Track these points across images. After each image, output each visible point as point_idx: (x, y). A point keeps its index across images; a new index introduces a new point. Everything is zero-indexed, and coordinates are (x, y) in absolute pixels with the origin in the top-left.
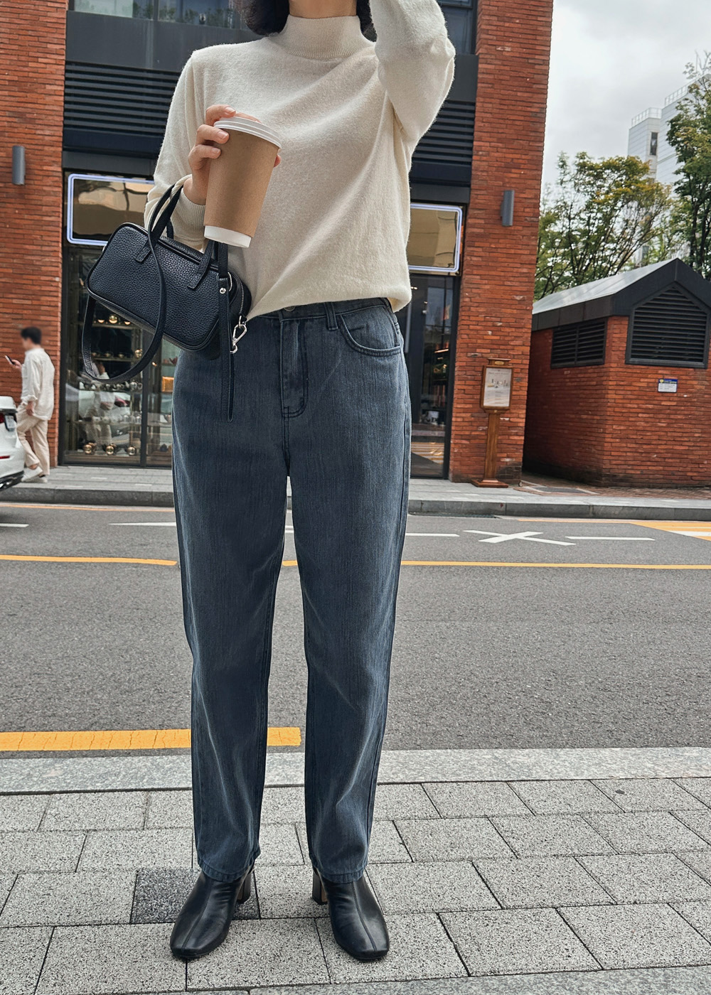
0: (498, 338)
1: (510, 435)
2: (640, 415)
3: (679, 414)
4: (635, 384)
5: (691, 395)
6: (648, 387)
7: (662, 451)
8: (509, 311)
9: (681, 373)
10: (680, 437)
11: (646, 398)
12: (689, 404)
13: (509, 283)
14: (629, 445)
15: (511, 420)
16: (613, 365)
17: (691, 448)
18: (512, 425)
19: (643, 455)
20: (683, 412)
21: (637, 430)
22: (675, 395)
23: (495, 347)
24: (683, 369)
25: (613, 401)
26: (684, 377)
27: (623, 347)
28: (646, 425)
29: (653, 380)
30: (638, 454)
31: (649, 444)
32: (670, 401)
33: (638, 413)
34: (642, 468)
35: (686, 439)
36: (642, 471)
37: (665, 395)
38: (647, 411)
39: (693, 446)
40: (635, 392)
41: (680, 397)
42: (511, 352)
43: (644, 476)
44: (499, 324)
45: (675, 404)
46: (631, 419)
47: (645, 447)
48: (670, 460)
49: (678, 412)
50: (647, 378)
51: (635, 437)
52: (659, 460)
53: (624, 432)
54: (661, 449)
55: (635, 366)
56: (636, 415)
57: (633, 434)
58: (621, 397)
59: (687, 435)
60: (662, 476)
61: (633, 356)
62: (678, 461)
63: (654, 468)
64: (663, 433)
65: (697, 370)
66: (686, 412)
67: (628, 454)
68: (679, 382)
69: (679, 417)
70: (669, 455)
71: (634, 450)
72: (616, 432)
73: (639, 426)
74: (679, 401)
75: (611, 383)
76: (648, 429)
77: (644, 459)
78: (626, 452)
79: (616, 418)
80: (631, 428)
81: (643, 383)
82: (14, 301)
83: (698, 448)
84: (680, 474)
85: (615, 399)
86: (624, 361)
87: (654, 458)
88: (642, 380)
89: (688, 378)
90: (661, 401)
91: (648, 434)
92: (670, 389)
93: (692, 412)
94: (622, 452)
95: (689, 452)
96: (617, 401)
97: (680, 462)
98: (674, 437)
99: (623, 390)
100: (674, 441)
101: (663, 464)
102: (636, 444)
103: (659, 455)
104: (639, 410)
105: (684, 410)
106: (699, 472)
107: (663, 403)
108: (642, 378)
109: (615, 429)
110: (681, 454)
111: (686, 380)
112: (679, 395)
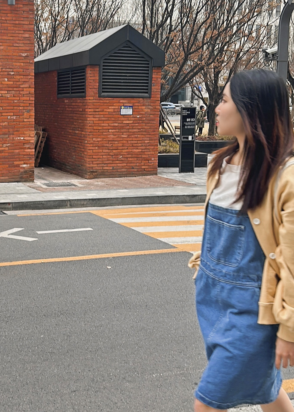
0: (12, 83)
1: (25, 148)
2: (110, 131)
3: (135, 129)
4: (105, 110)
5: (142, 116)
6: (114, 112)
7: (125, 154)
8: (18, 64)
10: (136, 143)
11: (113, 119)
12: (141, 122)
13: (17, 45)
14: (104, 151)
15: (25, 138)
16: (91, 98)
17: (143, 151)
18: (27, 142)
19: (113, 157)
20: (137, 127)
21: (109, 141)
22: (132, 116)
23: (11, 89)
24: (136, 99)
25: (92, 122)
26: (137, 104)
27: (97, 86)
28: (114, 137)
29: (117, 107)
30: (110, 157)
31: (116, 149)
32: (129, 120)
33: (109, 129)
34: (113, 165)
35: (140, 145)
36: (113, 167)
37: (125, 116)
38: (114, 128)
39: (145, 149)
40: (106, 116)
41: (135, 117)
42: (21, 93)
43: (114, 171)
44: (12, 73)
45: (132, 122)
46: (104, 134)
47: (114, 151)
48: (131, 159)
49: (134, 127)
50: (113, 106)
51: (107, 145)
52: (123, 159)
53: (100, 142)
54: (125, 152)
55: (105, 99)
56: (108, 130)
57: (106, 144)
58: (97, 119)
59: (140, 142)
60: (126, 170)
61: (103, 92)
62: (136, 159)
63: (120, 165)
64: (125, 142)
65: (145, 99)
66: (139, 127)
67: (104, 157)
68: (133, 108)
69: (135, 130)
70: (130, 156)
71: (107, 154)
72: (96, 142)
73: (110, 138)
74: (135, 120)
75: (90, 110)
76: (116, 139)
77: (114, 159)
78: (102, 155)
79: (94, 134)
80: (105, 140)
81: (111, 109)
83: (148, 150)
84: (137, 167)
85: (93, 121)
86: (98, 95)
87: (120, 159)
88: (110, 107)
89: (139, 104)
90: (123, 120)
91: (116, 143)
92: (128, 112)
93: (143, 127)
94: (100, 155)
95: (143, 153)
96: (95, 122)
97: (137, 160)
98: (132, 144)
99: (99, 114)
100: (132, 146)
101: (127, 162)
102: (109, 149)
103: (124, 156)
104: (109, 128)
105: (138, 126)
106: (149, 166)
107: (124, 122)
108: (110, 106)
109: (94, 141)
110: (138, 155)
111: (138, 106)
112: (134, 116)
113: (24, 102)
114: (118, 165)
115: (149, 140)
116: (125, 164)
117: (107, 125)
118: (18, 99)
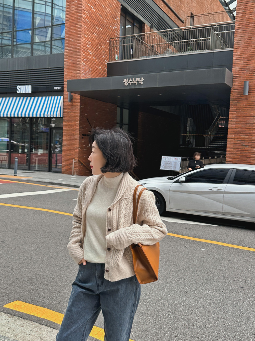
82: (242, 136)
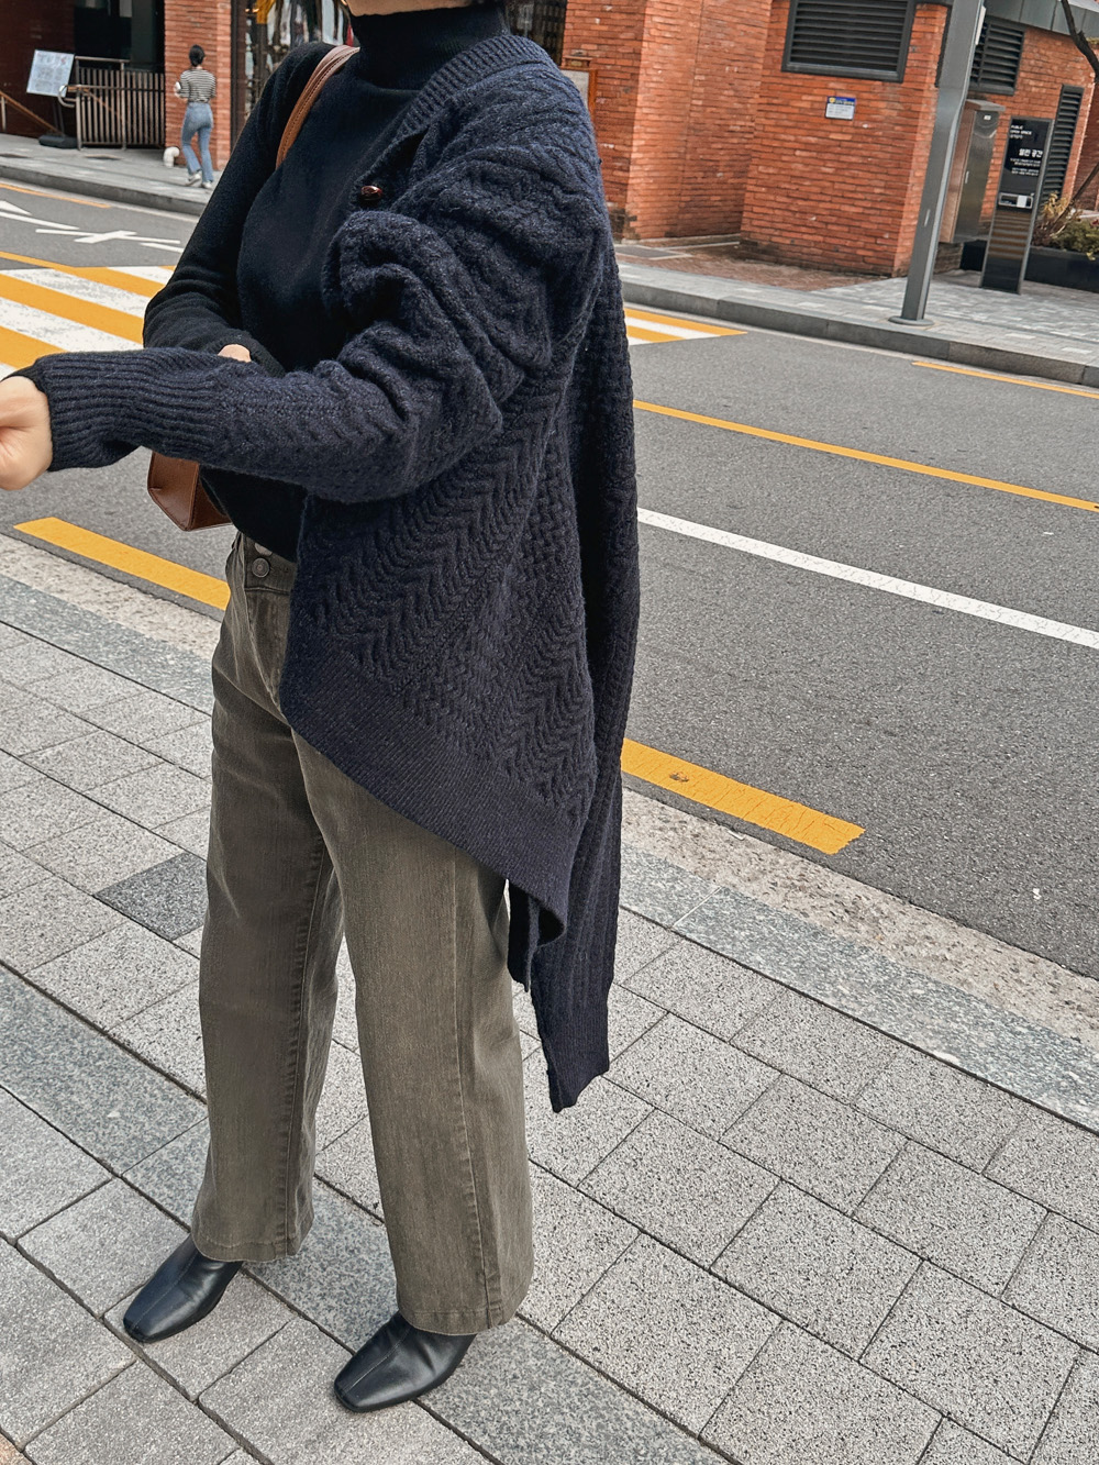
1: (613, 169)
2: (798, 153)
3: (853, 155)
4: (793, 103)
5: (875, 125)
6: (812, 109)
7: (824, 213)
9: (864, 88)
10: (852, 192)
11: (806, 126)
12: (870, 140)
14: (779, 199)
15: (617, 147)
17: (867, 212)
18: (617, 154)
19: (797, 215)
20: (860, 152)
21: (792, 176)
22: (851, 123)
23: (603, 41)
24: (866, 82)
25: (762, 128)
26: (865, 95)
27: (780, 44)
28: (804, 169)
29: (818, 98)
30: (790, 214)
31: (805, 200)
32: (843, 133)
34: (793, 235)
35: (860, 196)
36: (793, 239)
37: (834, 122)
38: (807, 147)
39: (871, 208)
40: (794, 117)
41: (857, 128)
42: (620, 50)
43: (795, 249)
44: (609, 8)
45: (848, 137)
46: (784, 158)
47: (800, 203)
48: (835, 228)
49: (853, 152)
50: (810, 94)
51: (787, 186)
52: (819, 225)
53: (774, 178)
54: (823, 209)
55: (796, 75)
56: (791, 152)
57: (785, 182)
58: (772, 122)
59: (862, 189)
60: (820, 251)
61: (793, 59)
62: (846, 229)
63: (810, 238)
64: (828, 184)
65: (888, 84)
66: (865, 153)
67: (777, 212)
68: (857, 103)
69: (854, 159)
70: (834, 219)
71: (784, 206)
72: (763, 177)
73: (795, 169)
74: (856, 134)
76: (807, 175)
77: (798, 222)
78: (773, 209)
79: (763, 156)
80: (783, 172)
81: (805, 102)
83: (878, 212)
84: (846, 250)
85: (764, 126)
86: (779, 67)
87: (811, 222)
88: (804, 97)
89: (871, 97)
90: (830, 132)
91: (807, 183)
92: (844, 113)
93: (874, 153)
94: (769, 208)
95: (863, 216)
96: (767, 129)
97: (849, 232)
98: (843, 190)
99: (777, 112)
100: (843, 197)
101: (824, 232)
102: (788, 197)
103: (820, 218)
104: (797, 145)
105: (861, 149)
106: (875, 251)
107: (832, 136)
108: (805, 94)
109: (761, 173)
110: (852, 220)
111: (870, 100)
112: (856, 124)
113: (624, 69)
114: (805, 237)
115: (885, 188)
116: (821, 238)
117: (792, 138)
118: (613, 61)
